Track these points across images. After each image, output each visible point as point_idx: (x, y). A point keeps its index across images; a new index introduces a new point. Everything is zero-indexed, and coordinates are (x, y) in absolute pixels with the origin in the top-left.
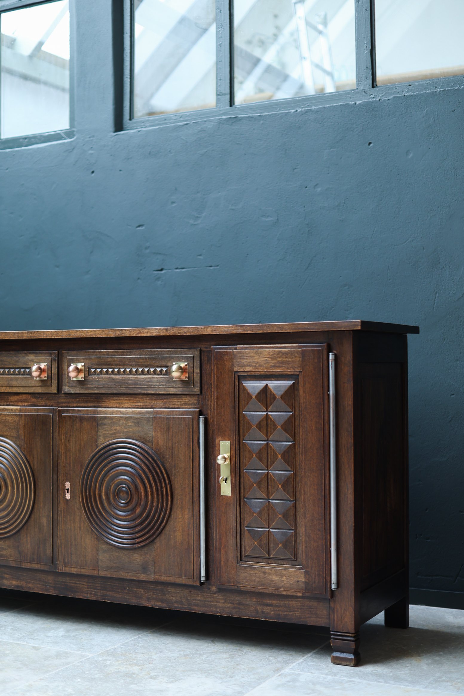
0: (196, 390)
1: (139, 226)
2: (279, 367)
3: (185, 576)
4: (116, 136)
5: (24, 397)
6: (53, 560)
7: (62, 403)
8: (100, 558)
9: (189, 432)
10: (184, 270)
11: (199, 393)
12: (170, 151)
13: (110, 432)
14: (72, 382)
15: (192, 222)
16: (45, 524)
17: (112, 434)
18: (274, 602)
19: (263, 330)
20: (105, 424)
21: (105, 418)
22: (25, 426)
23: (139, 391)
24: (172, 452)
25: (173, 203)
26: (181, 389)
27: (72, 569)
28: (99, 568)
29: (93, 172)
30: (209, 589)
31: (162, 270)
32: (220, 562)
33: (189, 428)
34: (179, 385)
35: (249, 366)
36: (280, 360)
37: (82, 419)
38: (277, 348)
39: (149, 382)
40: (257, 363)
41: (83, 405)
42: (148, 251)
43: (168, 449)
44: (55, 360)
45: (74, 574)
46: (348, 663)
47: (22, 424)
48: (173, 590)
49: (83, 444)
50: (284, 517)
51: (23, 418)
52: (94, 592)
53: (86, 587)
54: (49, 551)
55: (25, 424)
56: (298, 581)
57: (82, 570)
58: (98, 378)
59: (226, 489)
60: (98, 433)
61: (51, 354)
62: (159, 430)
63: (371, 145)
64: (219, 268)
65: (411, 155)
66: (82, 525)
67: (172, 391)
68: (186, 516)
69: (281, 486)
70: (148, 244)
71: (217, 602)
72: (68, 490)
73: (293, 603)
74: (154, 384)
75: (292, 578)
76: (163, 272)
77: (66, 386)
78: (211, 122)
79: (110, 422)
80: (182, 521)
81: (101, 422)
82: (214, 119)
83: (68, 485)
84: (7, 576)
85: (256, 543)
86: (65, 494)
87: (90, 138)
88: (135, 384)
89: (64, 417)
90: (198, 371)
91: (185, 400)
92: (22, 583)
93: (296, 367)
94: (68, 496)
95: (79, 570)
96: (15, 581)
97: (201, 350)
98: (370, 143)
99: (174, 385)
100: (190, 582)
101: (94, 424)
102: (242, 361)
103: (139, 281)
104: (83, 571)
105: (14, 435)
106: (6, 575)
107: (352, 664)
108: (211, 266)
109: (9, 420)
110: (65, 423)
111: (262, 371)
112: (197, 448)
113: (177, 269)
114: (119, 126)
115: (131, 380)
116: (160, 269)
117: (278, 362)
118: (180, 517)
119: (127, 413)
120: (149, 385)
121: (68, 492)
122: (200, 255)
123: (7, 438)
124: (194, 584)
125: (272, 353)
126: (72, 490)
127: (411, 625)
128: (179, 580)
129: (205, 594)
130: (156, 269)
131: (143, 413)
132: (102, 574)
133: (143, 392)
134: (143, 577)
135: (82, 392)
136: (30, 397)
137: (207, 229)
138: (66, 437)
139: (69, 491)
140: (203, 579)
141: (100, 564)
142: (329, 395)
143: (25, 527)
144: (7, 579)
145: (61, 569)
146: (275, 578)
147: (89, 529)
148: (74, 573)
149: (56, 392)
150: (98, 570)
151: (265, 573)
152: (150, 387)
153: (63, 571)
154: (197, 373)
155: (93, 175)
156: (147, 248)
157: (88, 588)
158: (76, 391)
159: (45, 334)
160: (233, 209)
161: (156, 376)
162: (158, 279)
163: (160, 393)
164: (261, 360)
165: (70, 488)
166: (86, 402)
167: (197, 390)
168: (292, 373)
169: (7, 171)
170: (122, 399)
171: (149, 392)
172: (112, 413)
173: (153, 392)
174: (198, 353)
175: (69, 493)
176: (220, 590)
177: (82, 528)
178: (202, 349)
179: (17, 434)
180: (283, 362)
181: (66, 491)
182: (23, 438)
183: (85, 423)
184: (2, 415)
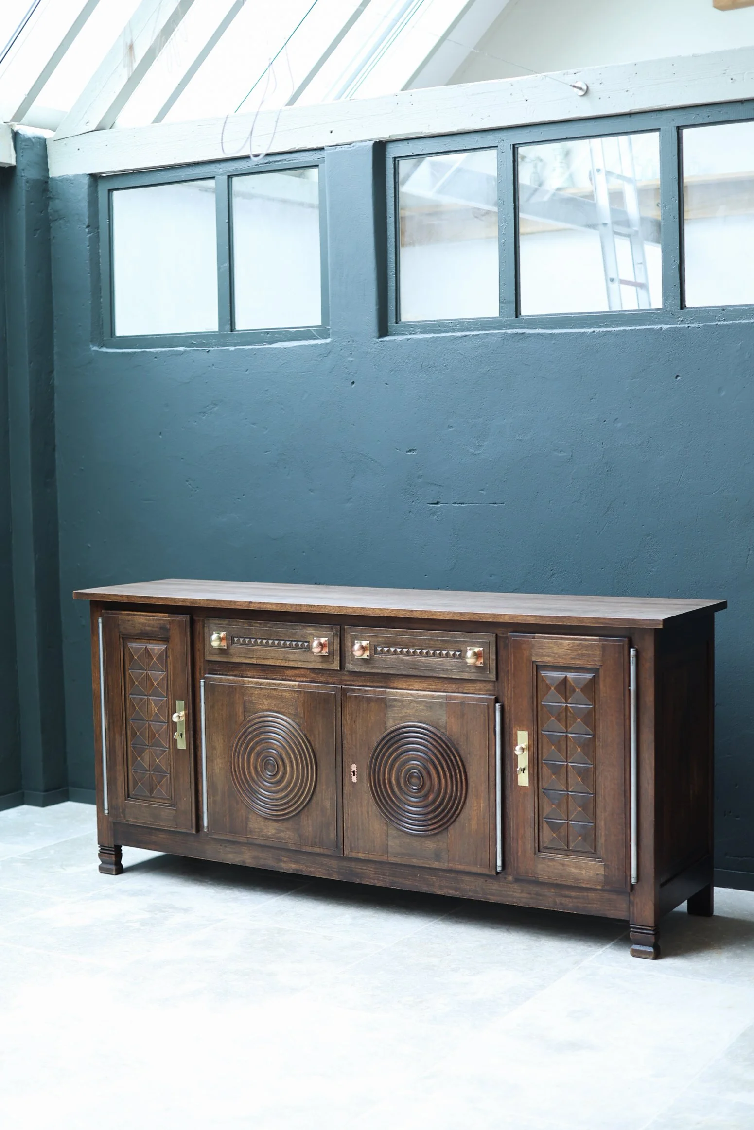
0: (491, 676)
1: (410, 451)
2: (579, 659)
3: (481, 865)
4: (381, 343)
5: (302, 672)
6: (339, 845)
7: (345, 680)
8: (390, 843)
9: (485, 720)
10: (463, 505)
11: (495, 679)
12: (445, 366)
13: (400, 715)
14: (357, 660)
15: (472, 450)
16: (328, 807)
17: (402, 717)
18: (573, 894)
19: (562, 622)
20: (394, 707)
21: (395, 700)
22: (304, 703)
23: (431, 674)
24: (467, 738)
25: (449, 426)
26: (476, 674)
27: (360, 854)
28: (389, 855)
29: (353, 383)
30: (505, 878)
31: (437, 503)
32: (517, 853)
33: (484, 716)
34: (473, 670)
35: (548, 656)
36: (580, 652)
37: (369, 700)
38: (576, 640)
39: (441, 665)
40: (556, 654)
41: (369, 684)
42: (420, 480)
43: (462, 736)
44: (337, 635)
45: (361, 859)
46: (647, 956)
47: (301, 701)
48: (467, 878)
49: (370, 725)
50: (583, 810)
51: (302, 695)
52: (382, 878)
53: (373, 873)
54: (333, 835)
55: (304, 701)
56: (598, 874)
57: (371, 856)
58: (385, 658)
59: (524, 780)
60: (387, 715)
61: (332, 628)
62: (452, 716)
63: (679, 378)
64: (505, 506)
65: (723, 394)
66: (370, 810)
67: (466, 676)
68: (482, 805)
69: (581, 779)
70: (421, 473)
71: (513, 892)
72: (354, 772)
73: (592, 895)
74: (447, 668)
75: (591, 871)
76: (439, 506)
77: (349, 663)
78: (493, 336)
79: (399, 704)
80: (477, 809)
81: (390, 704)
82: (498, 333)
83: (354, 768)
84: (285, 859)
85: (554, 835)
86: (352, 777)
87: (348, 342)
88: (426, 666)
89: (350, 697)
90: (494, 657)
91: (480, 686)
92: (301, 867)
93: (596, 661)
94: (354, 779)
95: (367, 855)
96: (294, 864)
97: (497, 636)
98: (677, 376)
99: (468, 670)
100: (485, 871)
101: (383, 705)
102: (541, 651)
103: (411, 514)
104: (371, 857)
105: (292, 712)
106: (283, 858)
107: (651, 957)
108: (495, 504)
109: (286, 696)
110: (351, 703)
111: (561, 662)
112: (494, 737)
113: (455, 503)
114: (383, 330)
115: (422, 662)
116: (436, 502)
117: (578, 654)
118: (475, 805)
119: (418, 696)
120: (441, 668)
121: (354, 775)
122: (482, 490)
123: (284, 715)
124: (491, 873)
125: (571, 645)
126: (359, 773)
127: (715, 913)
128: (474, 869)
129: (501, 883)
130: (430, 503)
131: (436, 697)
132: (392, 860)
133: (435, 675)
134: (436, 865)
135: (367, 671)
136: (309, 672)
137: (491, 461)
138: (352, 718)
139: (356, 774)
140: (499, 869)
141: (390, 850)
142: (630, 691)
143: (306, 809)
144: (285, 862)
145: (347, 853)
146: (573, 870)
147: (378, 814)
148: (362, 858)
149: (338, 669)
150: (388, 856)
151: (563, 865)
152: (443, 670)
153: (350, 856)
154: (493, 660)
155: (353, 386)
156: (419, 477)
157: (375, 874)
158: (360, 669)
159: (327, 609)
160: (520, 440)
161: (449, 660)
162: (434, 513)
163: (453, 677)
164: (560, 651)
165: (356, 771)
166: (373, 682)
167: (493, 677)
168: (592, 666)
169: (247, 373)
170: (412, 681)
171: (441, 675)
172: (402, 695)
173: (445, 676)
174: (494, 639)
175: (356, 776)
176: (517, 880)
177: (370, 813)
178: (498, 635)
179: (296, 711)
180: (583, 655)
181: (352, 774)
182: (302, 716)
183: (372, 704)
184: (278, 691)
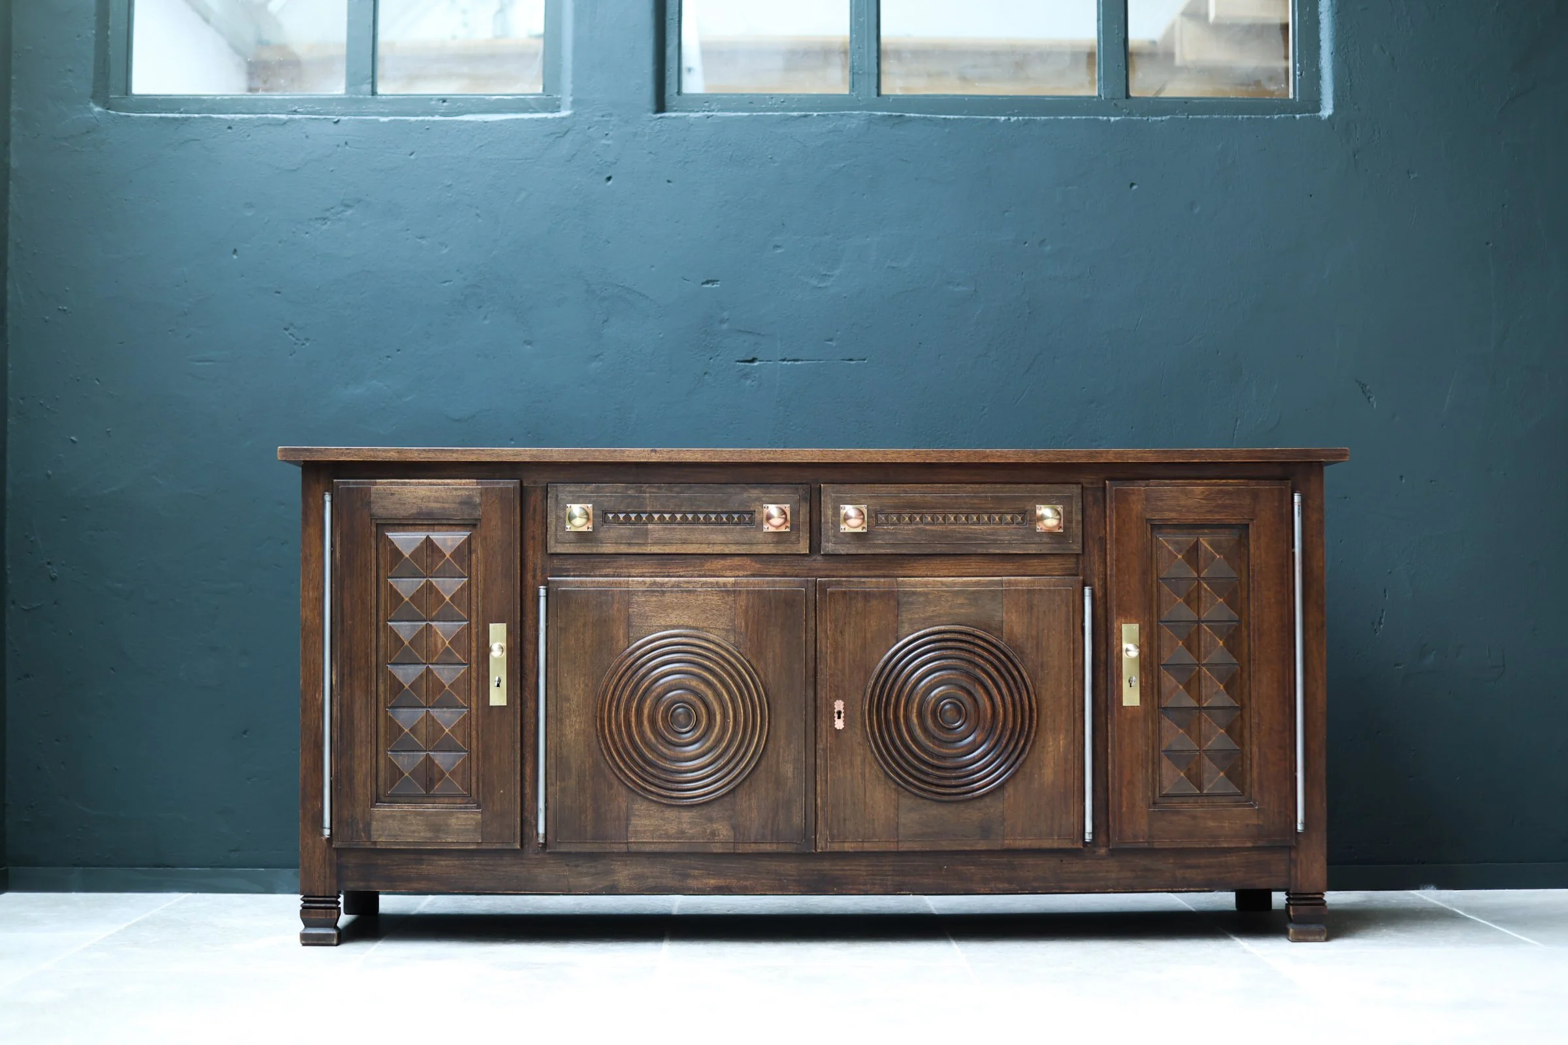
0: (1075, 547)
1: (708, 282)
2: (1219, 513)
3: (1059, 835)
4: (660, 120)
5: (737, 561)
6: (809, 832)
7: (818, 570)
8: (902, 820)
9: (1068, 612)
10: (797, 363)
11: (1080, 552)
12: (771, 158)
13: (922, 615)
14: (842, 536)
15: (814, 282)
16: (790, 775)
17: (926, 619)
18: (1203, 861)
19: (1200, 458)
20: (912, 603)
21: (914, 593)
22: (746, 611)
23: (973, 550)
24: (1038, 643)
25: (777, 247)
26: (1050, 545)
27: (846, 845)
28: (900, 838)
29: (609, 179)
30: (1094, 852)
31: (753, 360)
32: (1121, 807)
33: (1067, 606)
34: (1045, 540)
35: (1172, 511)
36: (1220, 502)
37: (867, 596)
38: (1215, 485)
39: (991, 535)
40: (1184, 507)
41: (861, 573)
42: (725, 326)
43: (1030, 639)
44: (805, 499)
45: (848, 852)
46: (1317, 937)
47: (741, 606)
48: (1030, 861)
49: (869, 636)
50: (1227, 731)
51: (744, 596)
52: (880, 880)
53: (864, 873)
54: (797, 819)
55: (747, 607)
56: (1247, 825)
57: (866, 845)
58: (893, 529)
59: (1131, 697)
60: (899, 618)
61: (797, 489)
62: (1013, 610)
63: (1135, 187)
64: (867, 363)
65: (1197, 210)
66: (867, 770)
67: (1032, 550)
68: (1061, 742)
69: (1224, 687)
70: (726, 315)
71: (1107, 872)
72: (839, 713)
73: (1232, 859)
74: (1001, 538)
75: (1238, 822)
76: (756, 364)
77: (828, 542)
78: (853, 118)
79: (922, 599)
80: (1054, 750)
81: (905, 599)
82: (859, 114)
83: (839, 705)
84: (696, 872)
85: (1182, 774)
86: (835, 721)
87: (603, 116)
88: (967, 538)
89: (832, 594)
90: (1080, 518)
91: (1054, 564)
92: (728, 881)
93: (1245, 513)
94: (839, 724)
95: (860, 844)
96: (714, 879)
97: (1082, 487)
98: (1132, 185)
99: (1037, 539)
100: (1066, 844)
101: (893, 603)
102: (1160, 503)
103: (707, 377)
104: (868, 847)
105: (723, 626)
106: (692, 871)
107: (1323, 938)
108: (851, 360)
109: (711, 601)
110: (835, 603)
111: (1191, 518)
112: (1081, 636)
113: (784, 360)
114: (660, 103)
115: (959, 532)
116: (750, 358)
117: (1218, 506)
118: (1051, 744)
119: (955, 584)
120: (991, 540)
121: (839, 717)
122: (831, 340)
123: (707, 632)
124: (1075, 846)
125: (1207, 493)
126: (848, 713)
128: (1047, 844)
129: (1087, 861)
130: (741, 359)
131: (984, 584)
132: (905, 847)
133: (980, 551)
134: (982, 845)
135: (861, 552)
136: (749, 562)
137: (845, 297)
138: (836, 626)
139: (842, 715)
140: (1088, 837)
141: (901, 830)
142: (1293, 554)
143: (747, 783)
144: (695, 877)
145: (824, 846)
146: (1211, 824)
147: (882, 776)
148: (850, 850)
149: (808, 552)
150: (898, 842)
151: (1194, 817)
152: (995, 542)
153: (828, 850)
154: (1078, 522)
155: (610, 183)
156: (722, 322)
157: (867, 875)
158: (849, 550)
159: (799, 455)
160: (894, 267)
161: (1003, 526)
162: (746, 376)
163: (1011, 552)
164: (1190, 502)
165: (843, 711)
166: (868, 569)
167: (1077, 548)
168: (1238, 522)
169: (412, 157)
170: (936, 563)
171: (992, 551)
172: (926, 585)
173: (998, 551)
174: (1080, 491)
175: (842, 719)
176: (1113, 853)
177: (867, 775)
178: (1085, 485)
179: (732, 625)
180: (1225, 507)
181: (836, 715)
182: (744, 631)
183: (874, 602)
184: (696, 594)
